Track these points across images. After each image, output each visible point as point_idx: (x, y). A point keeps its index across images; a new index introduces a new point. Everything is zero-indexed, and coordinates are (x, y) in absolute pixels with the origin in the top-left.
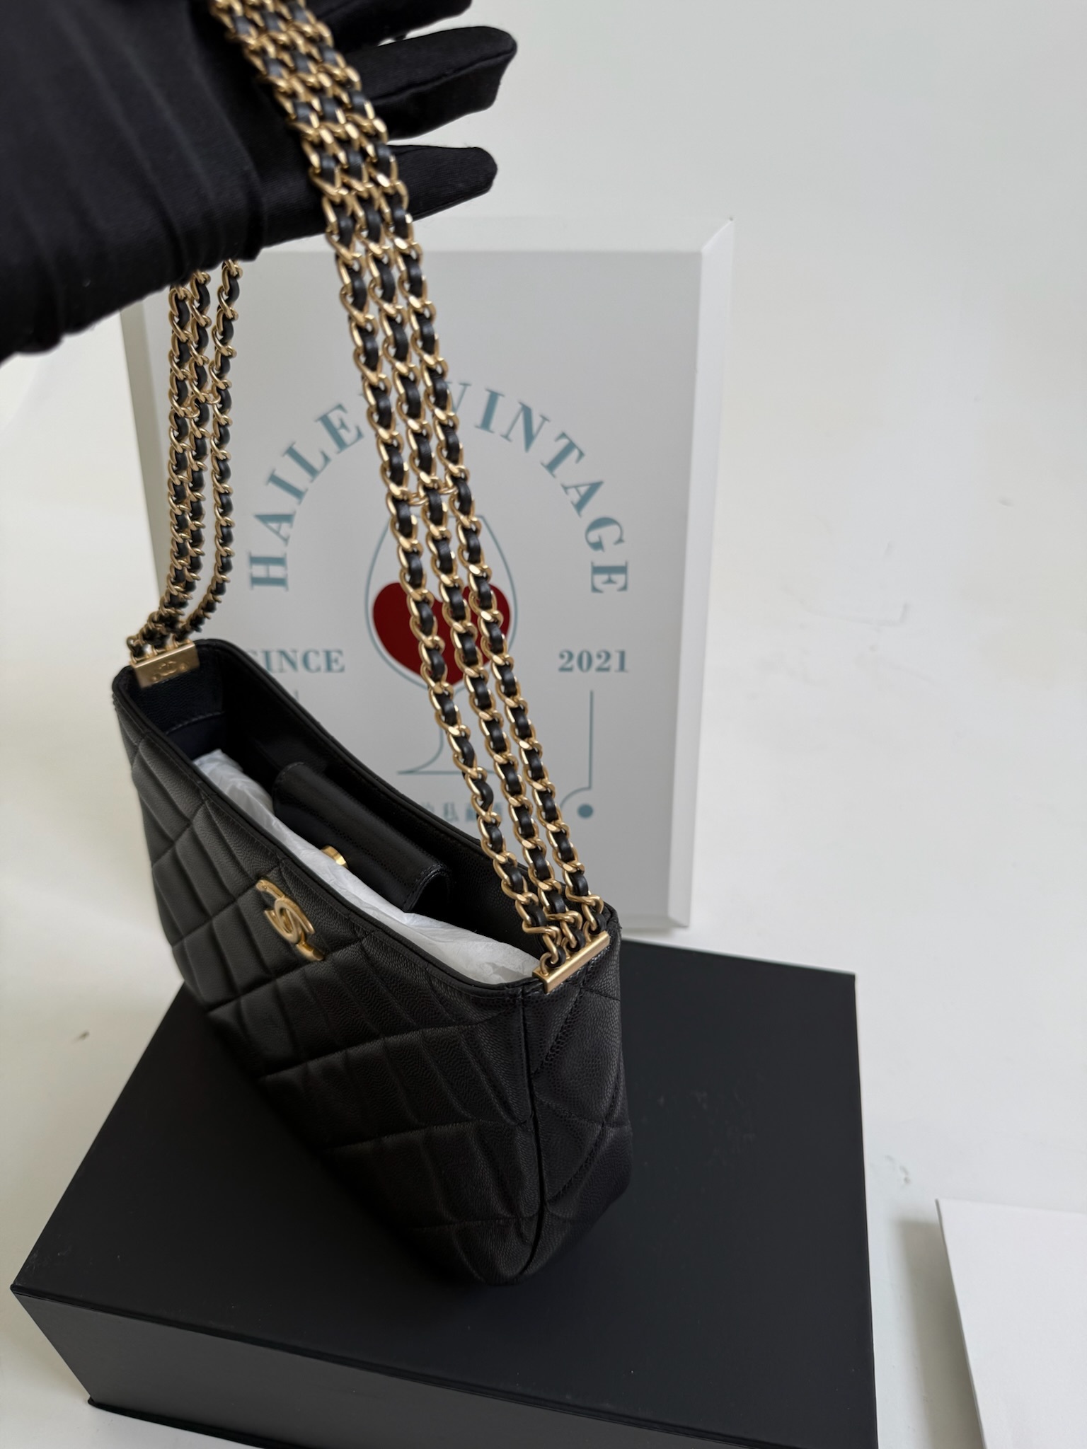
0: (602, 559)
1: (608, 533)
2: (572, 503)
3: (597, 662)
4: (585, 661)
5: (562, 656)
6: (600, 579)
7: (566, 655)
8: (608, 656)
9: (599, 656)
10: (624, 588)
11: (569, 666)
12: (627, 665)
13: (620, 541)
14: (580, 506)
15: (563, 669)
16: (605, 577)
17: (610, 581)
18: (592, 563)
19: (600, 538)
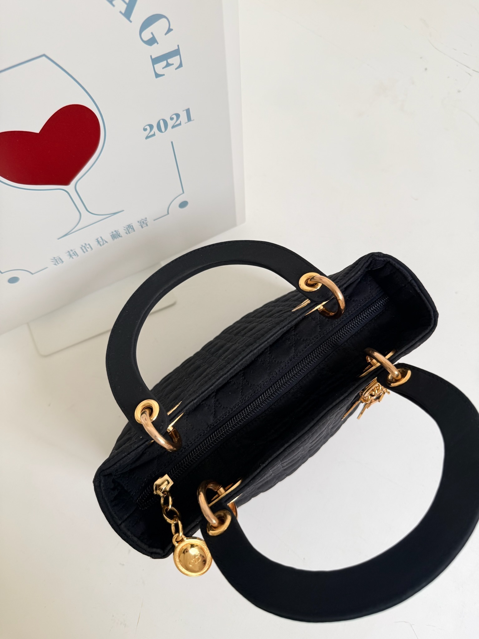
0: (157, 50)
1: (158, 29)
2: (121, 12)
3: (170, 123)
4: (162, 126)
5: (145, 130)
6: (159, 67)
7: (148, 128)
8: (178, 116)
9: (172, 119)
10: (181, 65)
11: (152, 133)
12: (192, 117)
13: (170, 30)
14: (128, 14)
15: (147, 137)
16: (164, 63)
17: (168, 65)
18: (151, 56)
19: (152, 33)
